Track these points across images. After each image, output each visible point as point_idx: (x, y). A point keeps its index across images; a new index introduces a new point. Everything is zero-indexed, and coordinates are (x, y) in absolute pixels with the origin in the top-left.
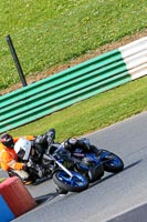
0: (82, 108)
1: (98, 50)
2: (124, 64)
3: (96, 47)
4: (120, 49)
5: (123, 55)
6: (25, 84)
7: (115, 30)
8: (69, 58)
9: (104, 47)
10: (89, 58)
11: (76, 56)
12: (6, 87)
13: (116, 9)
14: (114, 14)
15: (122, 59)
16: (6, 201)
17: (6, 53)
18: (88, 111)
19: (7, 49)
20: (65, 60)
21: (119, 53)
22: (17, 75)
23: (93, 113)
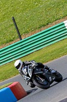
0: (47, 49)
1: (54, 23)
2: (66, 29)
3: (53, 21)
4: (64, 22)
5: (65, 25)
6: (21, 39)
7: (62, 13)
8: (41, 27)
9: (57, 21)
10: (50, 27)
11: (44, 26)
12: (12, 41)
13: (62, 4)
14: (61, 6)
15: (65, 27)
16: (13, 93)
17: (12, 25)
18: (50, 51)
19: (12, 23)
20: (39, 28)
22: (17, 35)
23: (52, 52)
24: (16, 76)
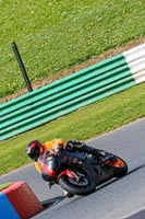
0: (87, 112)
1: (102, 56)
2: (128, 69)
3: (101, 52)
4: (124, 54)
5: (127, 60)
6: (31, 90)
7: (119, 35)
8: (74, 64)
9: (108, 52)
10: (93, 63)
11: (81, 61)
12: (12, 93)
14: (118, 19)
15: (126, 64)
16: (11, 201)
17: (11, 60)
18: (94, 115)
19: (12, 55)
20: (70, 65)
21: (123, 58)
22: (22, 80)
23: (98, 117)
24: (20, 169)
